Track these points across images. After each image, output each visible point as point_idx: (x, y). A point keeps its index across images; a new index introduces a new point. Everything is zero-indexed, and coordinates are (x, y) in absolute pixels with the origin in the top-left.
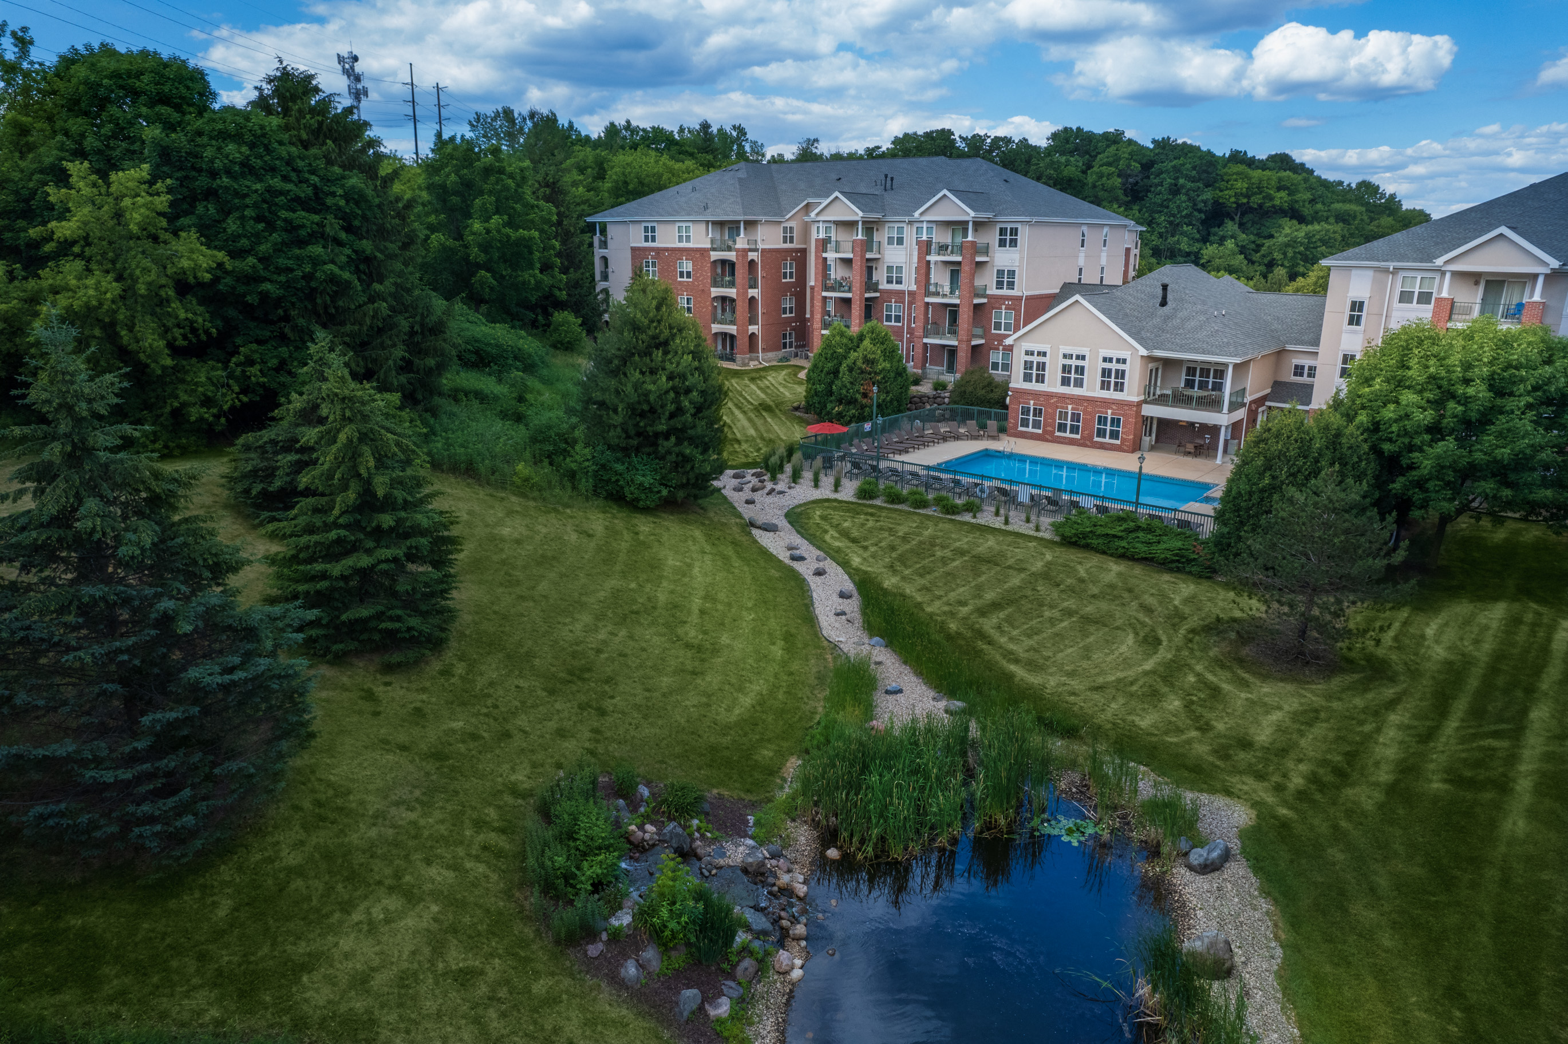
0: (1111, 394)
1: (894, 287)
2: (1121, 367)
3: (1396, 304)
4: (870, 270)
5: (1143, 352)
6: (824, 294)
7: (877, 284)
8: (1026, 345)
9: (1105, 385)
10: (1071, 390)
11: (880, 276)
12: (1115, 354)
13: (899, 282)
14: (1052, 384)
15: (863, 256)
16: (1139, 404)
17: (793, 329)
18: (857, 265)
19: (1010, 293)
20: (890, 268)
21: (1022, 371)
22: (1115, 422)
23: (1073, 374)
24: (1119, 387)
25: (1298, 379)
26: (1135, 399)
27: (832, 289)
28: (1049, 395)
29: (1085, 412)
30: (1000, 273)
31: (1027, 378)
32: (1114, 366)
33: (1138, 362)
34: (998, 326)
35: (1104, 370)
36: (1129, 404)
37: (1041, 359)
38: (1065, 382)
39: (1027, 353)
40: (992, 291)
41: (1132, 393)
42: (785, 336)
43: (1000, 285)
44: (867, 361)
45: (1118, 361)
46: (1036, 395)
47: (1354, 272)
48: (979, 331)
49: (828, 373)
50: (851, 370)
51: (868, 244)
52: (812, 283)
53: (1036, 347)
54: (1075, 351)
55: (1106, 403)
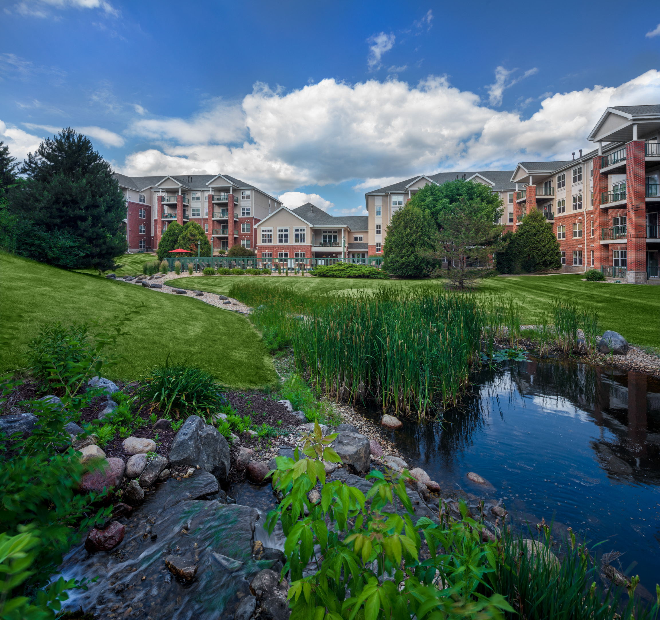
0: (300, 244)
1: (196, 217)
2: (302, 233)
3: (392, 206)
4: (184, 211)
5: (311, 226)
6: (163, 219)
7: (188, 216)
8: (263, 228)
9: (297, 241)
10: (283, 244)
11: (189, 213)
12: (300, 228)
13: (198, 215)
14: (275, 242)
15: (182, 203)
16: (311, 246)
17: (145, 240)
18: (179, 207)
19: (248, 216)
20: (194, 210)
21: (262, 238)
22: (303, 255)
23: (283, 237)
24: (303, 241)
25: (356, 242)
26: (310, 244)
27: (166, 217)
28: (274, 247)
29: (290, 252)
30: (243, 209)
31: (264, 241)
32: (300, 233)
33: (309, 230)
34: (244, 230)
35: (296, 235)
36: (307, 247)
37: (270, 233)
38: (281, 241)
39: (263, 231)
40: (241, 216)
41: (308, 242)
42: (141, 243)
43: (243, 214)
44: (192, 235)
45: (301, 230)
46: (268, 248)
47: (376, 197)
48: (236, 232)
49: (171, 242)
50: (184, 238)
51: (183, 199)
52: (156, 218)
53: (267, 228)
54: (284, 228)
55: (298, 247)
